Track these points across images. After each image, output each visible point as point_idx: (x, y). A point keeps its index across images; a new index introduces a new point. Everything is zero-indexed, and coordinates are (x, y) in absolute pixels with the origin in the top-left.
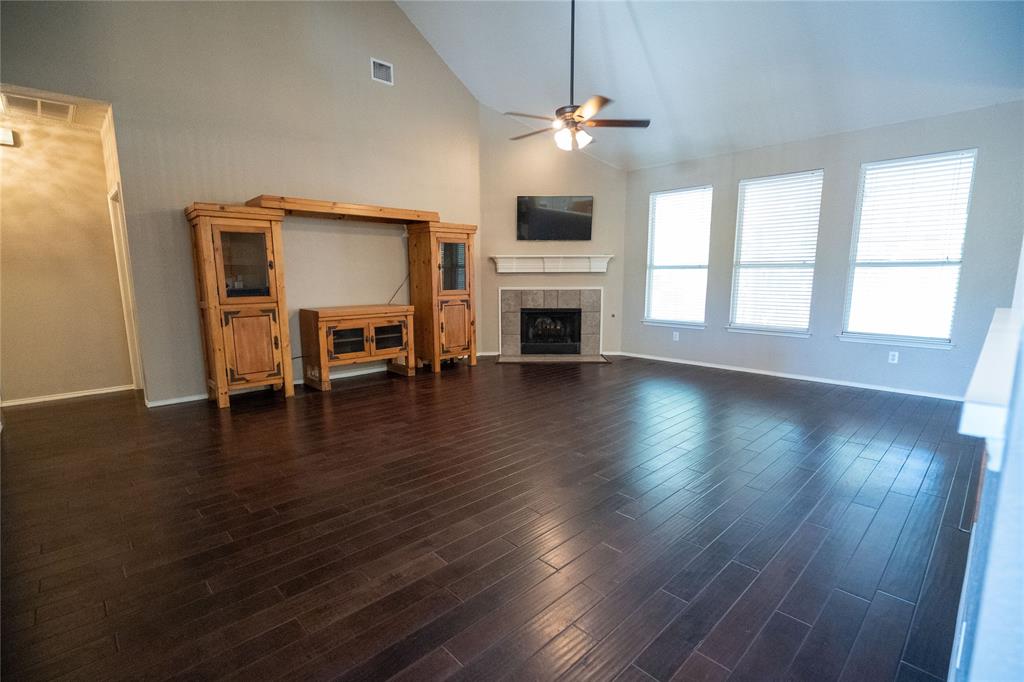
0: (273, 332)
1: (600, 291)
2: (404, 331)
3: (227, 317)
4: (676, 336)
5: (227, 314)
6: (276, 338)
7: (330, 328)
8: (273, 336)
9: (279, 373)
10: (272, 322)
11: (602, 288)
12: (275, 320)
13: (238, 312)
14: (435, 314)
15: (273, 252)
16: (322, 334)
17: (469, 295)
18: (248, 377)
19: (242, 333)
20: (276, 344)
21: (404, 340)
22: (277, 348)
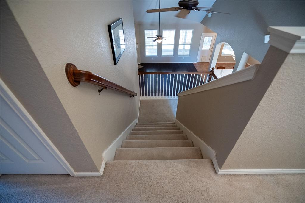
4: (152, 58)
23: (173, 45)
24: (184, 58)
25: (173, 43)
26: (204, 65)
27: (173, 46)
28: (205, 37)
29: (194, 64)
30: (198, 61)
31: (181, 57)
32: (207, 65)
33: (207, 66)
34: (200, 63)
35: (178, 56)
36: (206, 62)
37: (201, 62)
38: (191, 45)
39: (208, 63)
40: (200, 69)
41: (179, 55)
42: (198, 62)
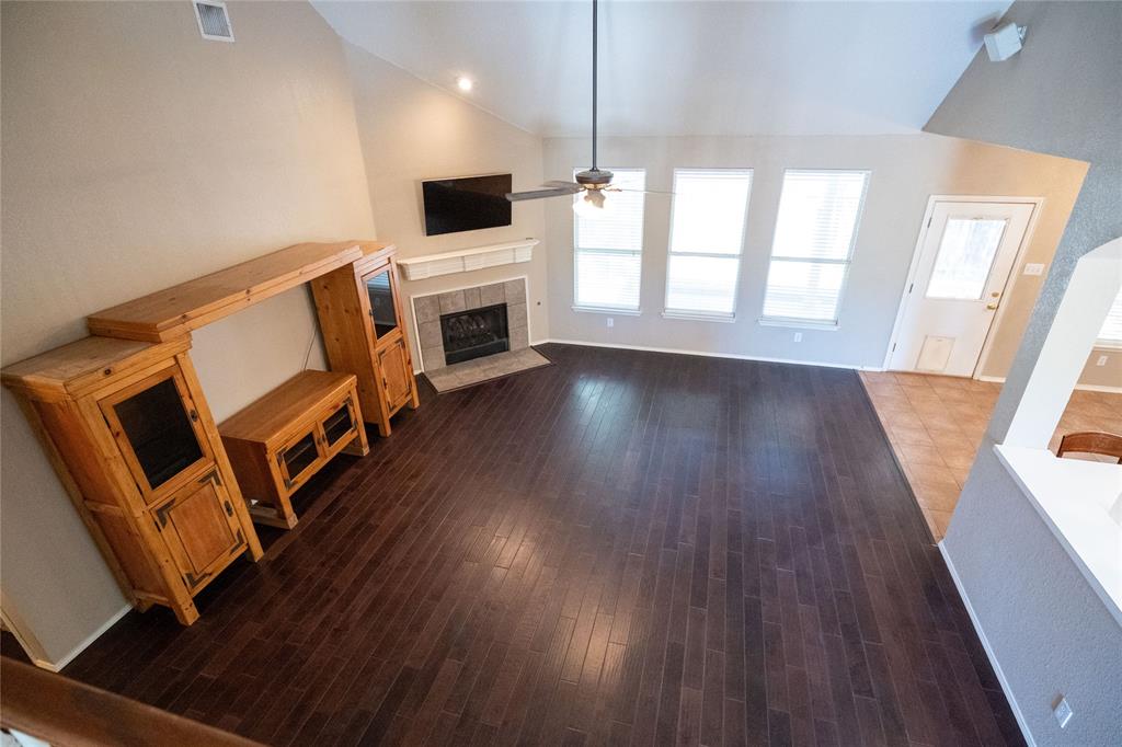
0: (221, 498)
1: (523, 279)
2: (351, 409)
3: (162, 515)
4: (610, 322)
5: (160, 512)
6: (227, 503)
7: (280, 453)
8: (222, 502)
9: (242, 542)
10: (217, 487)
11: (525, 277)
12: (218, 483)
13: (173, 501)
14: (376, 371)
15: (191, 397)
16: (274, 466)
17: (401, 332)
18: (209, 570)
19: (186, 522)
20: (229, 510)
21: (353, 420)
22: (230, 515)
23: (733, 256)
24: (798, 337)
25: (735, 244)
26: (939, 391)
27: (735, 265)
28: (952, 222)
29: (863, 378)
30: (895, 361)
31: (785, 329)
32: (955, 394)
33: (959, 402)
34: (909, 380)
35: (762, 323)
36: (946, 373)
37: (911, 370)
38: (848, 262)
39: (964, 383)
40: (906, 419)
41: (770, 319)
42: (893, 367)
